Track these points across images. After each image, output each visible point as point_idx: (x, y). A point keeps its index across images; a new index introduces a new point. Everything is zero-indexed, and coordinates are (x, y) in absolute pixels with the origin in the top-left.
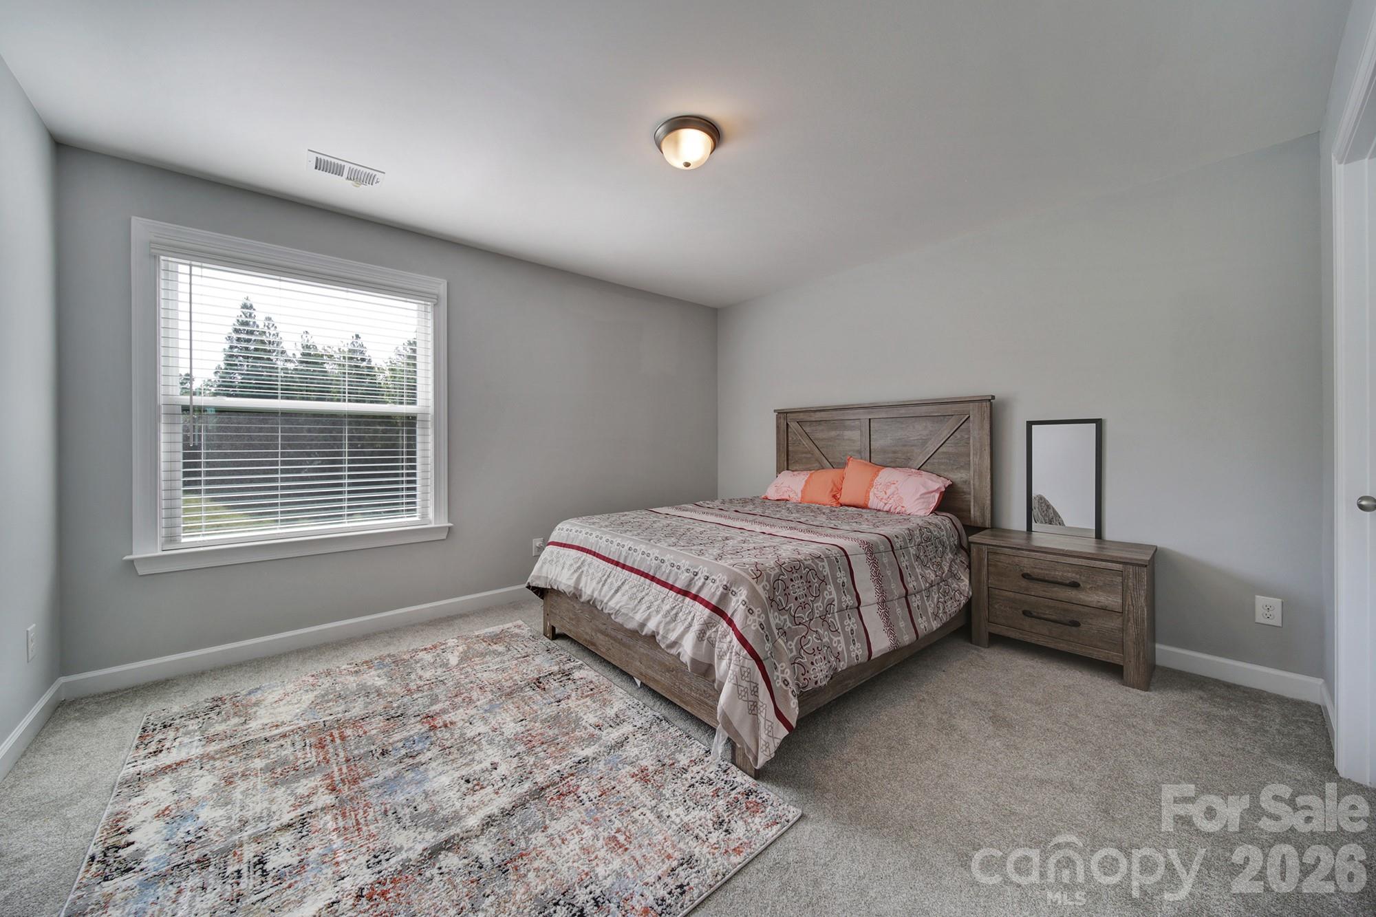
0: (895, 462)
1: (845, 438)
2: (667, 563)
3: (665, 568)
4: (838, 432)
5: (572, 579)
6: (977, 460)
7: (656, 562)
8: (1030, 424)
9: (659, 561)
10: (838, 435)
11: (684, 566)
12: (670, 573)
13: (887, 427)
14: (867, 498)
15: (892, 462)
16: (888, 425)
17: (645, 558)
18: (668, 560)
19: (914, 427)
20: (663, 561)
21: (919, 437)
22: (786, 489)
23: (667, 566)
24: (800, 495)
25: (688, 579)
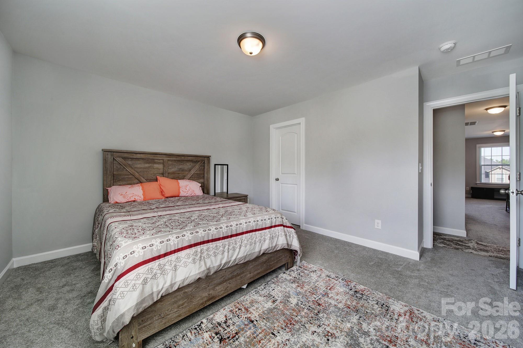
0: (179, 177)
1: (154, 167)
2: (260, 221)
3: (260, 223)
4: (150, 165)
5: (202, 266)
6: (206, 175)
7: (255, 223)
8: (215, 165)
9: (256, 222)
10: (150, 166)
11: (267, 218)
12: (262, 224)
13: (175, 164)
14: (179, 193)
15: (177, 177)
16: (176, 163)
17: (248, 224)
18: (260, 219)
19: (186, 164)
20: (258, 221)
21: (188, 168)
22: (132, 195)
23: (260, 222)
24: (142, 197)
25: (271, 221)
